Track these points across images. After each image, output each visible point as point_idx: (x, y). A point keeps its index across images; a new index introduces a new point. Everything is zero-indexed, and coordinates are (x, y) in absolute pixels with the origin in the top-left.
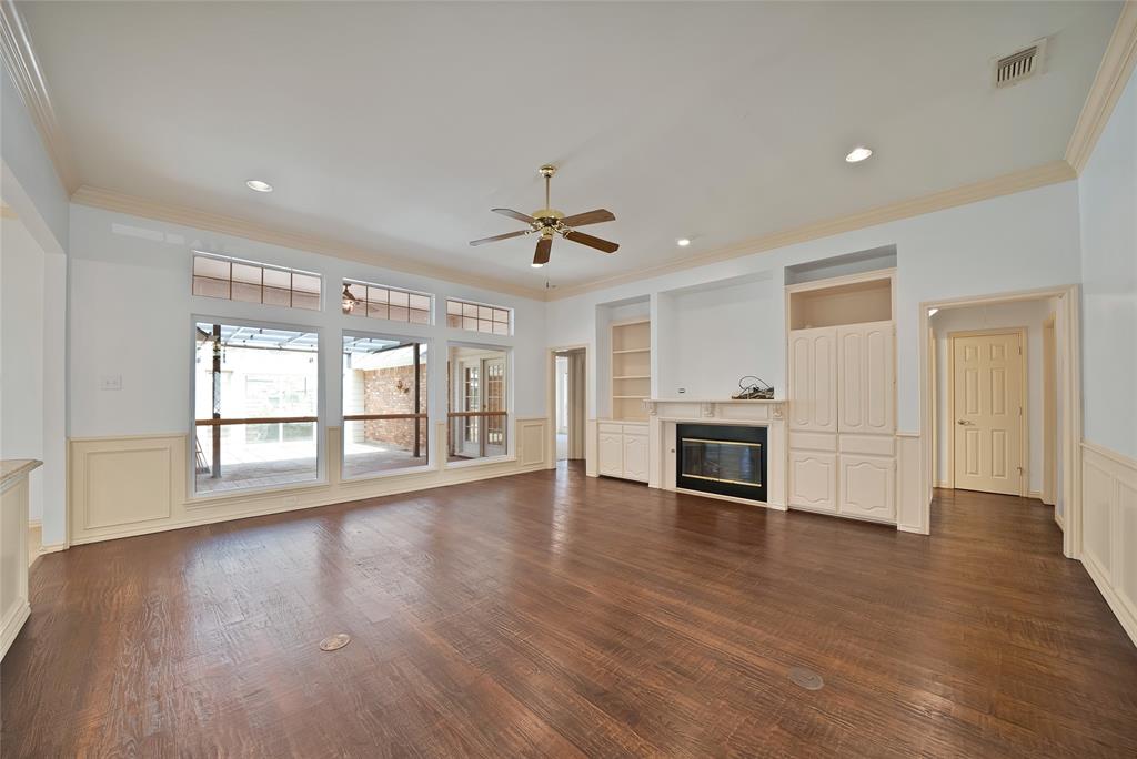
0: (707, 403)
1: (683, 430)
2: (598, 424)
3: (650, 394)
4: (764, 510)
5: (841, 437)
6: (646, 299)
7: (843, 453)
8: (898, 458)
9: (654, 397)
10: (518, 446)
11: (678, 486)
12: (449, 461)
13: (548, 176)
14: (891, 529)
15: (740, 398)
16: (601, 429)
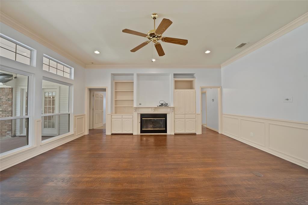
0: (154, 108)
1: (142, 116)
2: (111, 115)
3: (133, 105)
4: (166, 136)
5: (186, 115)
6: (133, 75)
7: (186, 119)
8: (196, 119)
9: (135, 106)
10: (75, 127)
11: (141, 133)
12: (42, 140)
13: (155, 18)
14: (195, 134)
15: (160, 106)
16: (112, 117)
